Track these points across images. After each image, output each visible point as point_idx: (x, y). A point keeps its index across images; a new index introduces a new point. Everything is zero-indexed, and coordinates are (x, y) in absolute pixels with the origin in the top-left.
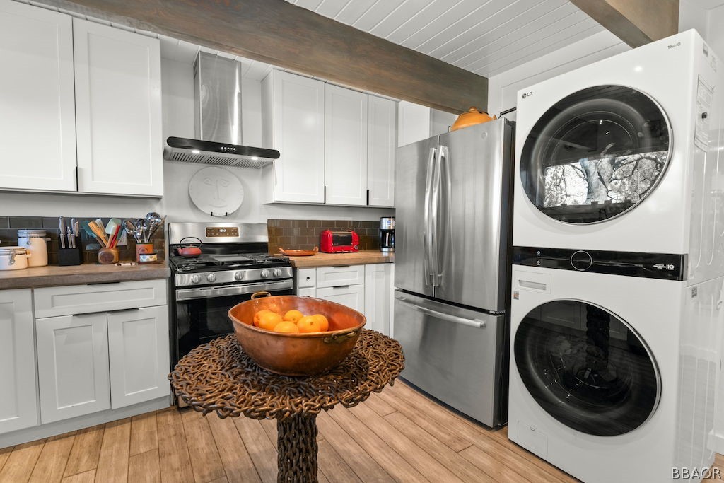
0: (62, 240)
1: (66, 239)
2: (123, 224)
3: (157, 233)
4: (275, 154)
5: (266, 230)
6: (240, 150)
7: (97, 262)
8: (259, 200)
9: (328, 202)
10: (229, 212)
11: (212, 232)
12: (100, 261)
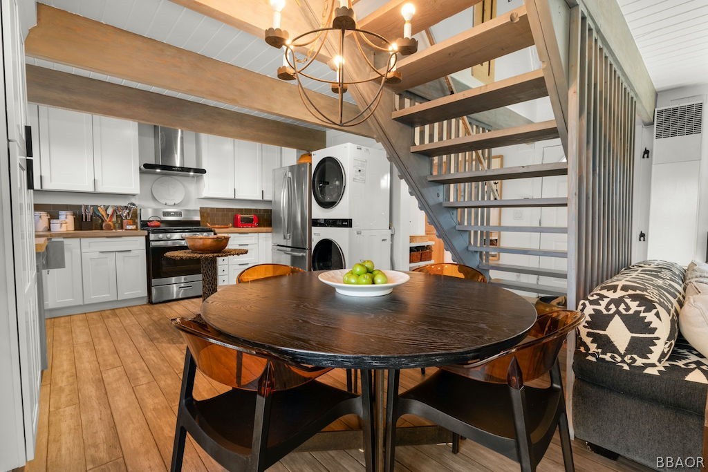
0: (84, 217)
1: (86, 216)
2: (116, 209)
3: (134, 215)
4: (204, 171)
5: (199, 214)
6: (183, 169)
7: (102, 229)
8: (194, 195)
9: (236, 198)
10: (176, 203)
11: (166, 214)
12: (104, 228)
